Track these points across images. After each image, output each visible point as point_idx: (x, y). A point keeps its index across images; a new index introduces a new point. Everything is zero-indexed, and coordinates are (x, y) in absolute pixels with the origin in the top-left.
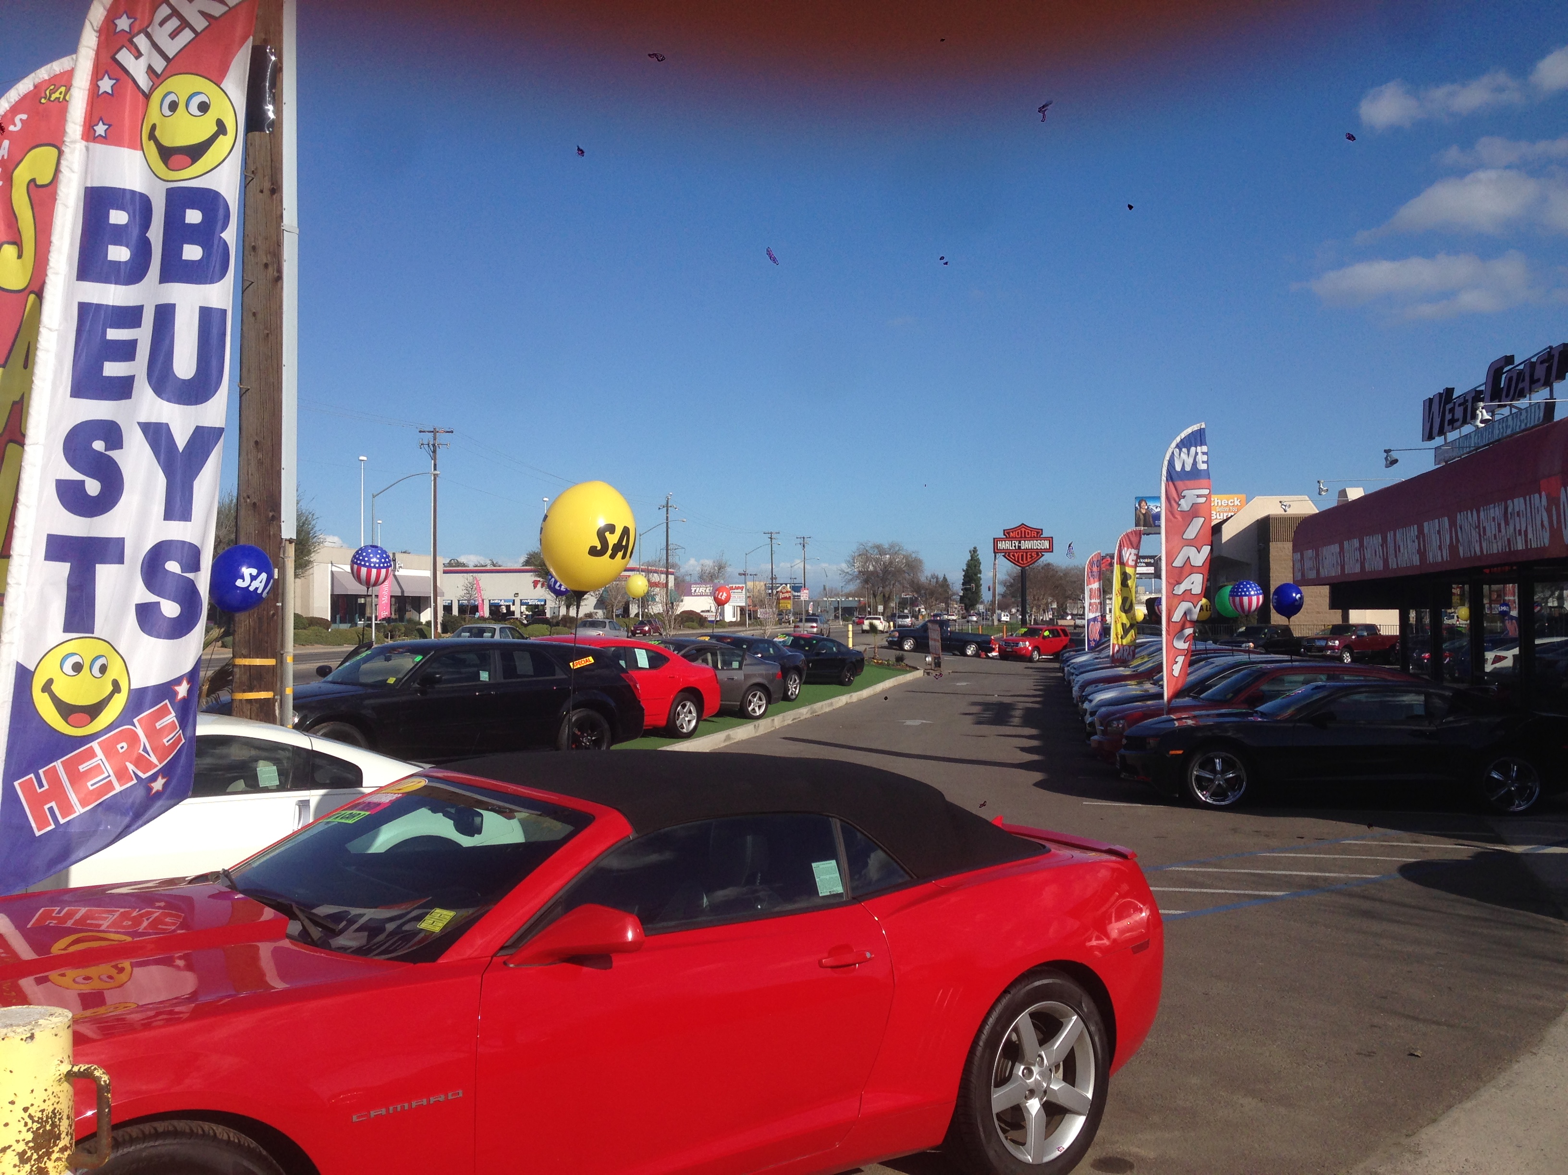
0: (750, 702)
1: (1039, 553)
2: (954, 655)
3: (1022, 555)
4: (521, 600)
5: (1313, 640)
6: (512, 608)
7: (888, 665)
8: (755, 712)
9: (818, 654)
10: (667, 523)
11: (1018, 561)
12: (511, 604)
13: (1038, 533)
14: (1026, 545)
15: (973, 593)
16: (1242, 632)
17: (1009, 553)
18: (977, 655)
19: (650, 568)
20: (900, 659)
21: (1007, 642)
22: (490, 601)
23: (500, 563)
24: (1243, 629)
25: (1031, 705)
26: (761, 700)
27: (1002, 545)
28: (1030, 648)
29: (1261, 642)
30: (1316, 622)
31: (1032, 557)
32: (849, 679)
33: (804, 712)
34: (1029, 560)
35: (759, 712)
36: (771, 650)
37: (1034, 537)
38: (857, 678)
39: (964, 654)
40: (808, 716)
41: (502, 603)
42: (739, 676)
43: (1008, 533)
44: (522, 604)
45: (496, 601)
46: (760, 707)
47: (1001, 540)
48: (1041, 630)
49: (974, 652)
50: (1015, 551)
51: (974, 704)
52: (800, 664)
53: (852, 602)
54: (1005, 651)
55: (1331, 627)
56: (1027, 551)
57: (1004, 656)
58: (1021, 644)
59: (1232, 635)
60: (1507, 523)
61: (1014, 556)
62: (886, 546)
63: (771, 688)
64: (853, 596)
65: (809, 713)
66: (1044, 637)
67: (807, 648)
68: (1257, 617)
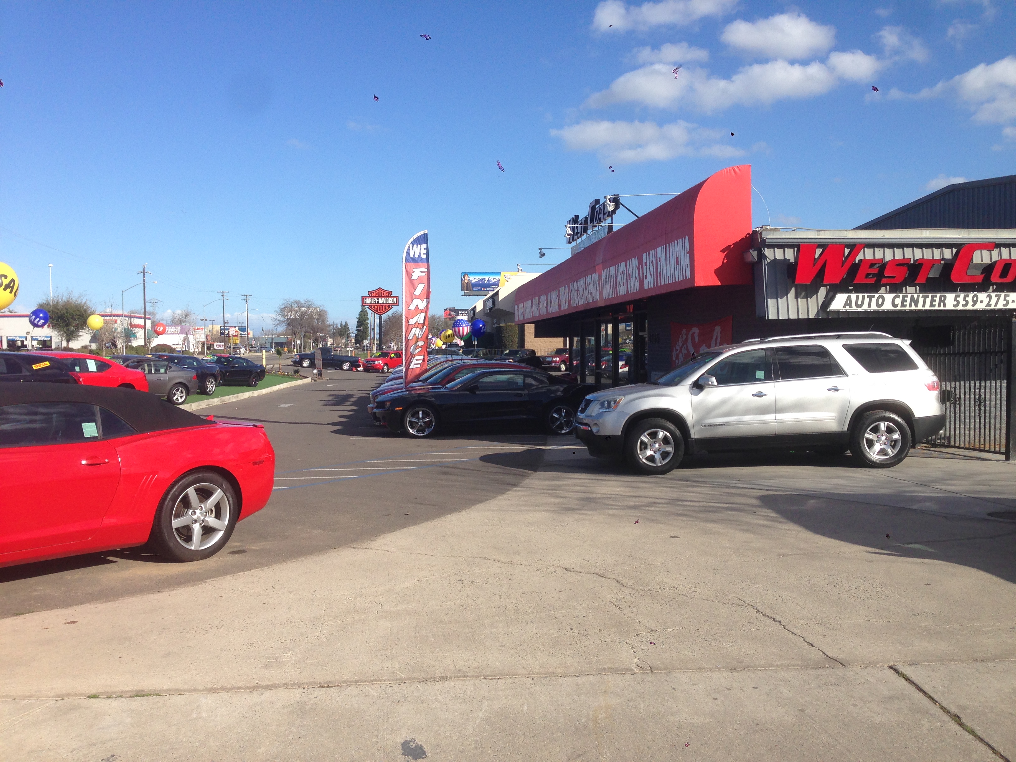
0: (175, 394)
1: (390, 306)
2: (336, 369)
3: (380, 307)
4: (32, 337)
5: (545, 357)
6: (25, 343)
7: (288, 375)
8: (178, 400)
9: (233, 367)
10: (144, 284)
11: (377, 311)
12: (24, 339)
13: (389, 293)
14: (381, 301)
15: (363, 332)
16: (507, 353)
17: (372, 306)
18: (350, 369)
19: (131, 315)
20: (296, 372)
21: (368, 361)
22: (7, 337)
23: (16, 311)
24: (507, 352)
25: (364, 395)
26: (182, 393)
27: (367, 301)
28: (382, 365)
29: (517, 359)
30: (549, 348)
31: (386, 308)
32: (255, 383)
33: (216, 401)
34: (384, 310)
35: (180, 401)
36: (195, 363)
37: (387, 296)
38: (260, 382)
39: (342, 369)
40: (219, 403)
41: (17, 339)
42: (164, 377)
43: (371, 293)
44: (33, 339)
45: (13, 338)
46: (181, 397)
47: (367, 298)
48: (389, 353)
49: (348, 368)
50: (375, 305)
51: (331, 395)
52: (215, 372)
53: (282, 338)
54: (367, 366)
55: (555, 350)
56: (382, 305)
57: (366, 370)
58: (377, 362)
59: (501, 355)
60: (586, 289)
61: (374, 307)
62: (303, 302)
63: (189, 386)
64: (284, 335)
65: (220, 402)
66: (391, 358)
67: (225, 364)
68: (517, 345)
